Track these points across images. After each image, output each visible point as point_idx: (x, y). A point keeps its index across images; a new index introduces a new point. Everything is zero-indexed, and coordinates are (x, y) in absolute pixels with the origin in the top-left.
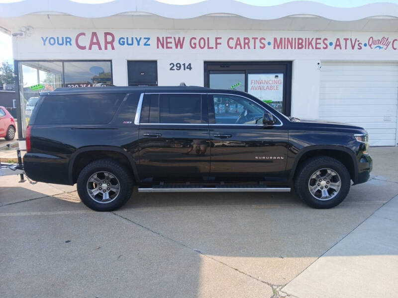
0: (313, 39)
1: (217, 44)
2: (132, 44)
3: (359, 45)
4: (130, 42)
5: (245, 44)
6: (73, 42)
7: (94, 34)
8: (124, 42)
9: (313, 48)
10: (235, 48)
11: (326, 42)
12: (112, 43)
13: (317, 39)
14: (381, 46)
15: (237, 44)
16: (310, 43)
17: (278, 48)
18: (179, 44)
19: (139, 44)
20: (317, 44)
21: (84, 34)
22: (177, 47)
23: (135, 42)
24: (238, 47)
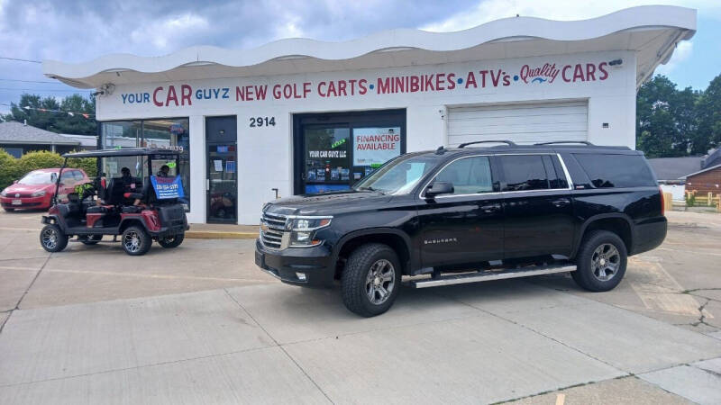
0: (432, 76)
1: (305, 91)
2: (210, 97)
3: (504, 79)
4: (207, 95)
5: (340, 89)
6: (151, 99)
7: (172, 88)
8: (201, 95)
9: (433, 89)
10: (328, 95)
11: (452, 78)
12: (188, 97)
13: (438, 76)
14: (544, 77)
15: (330, 91)
16: (429, 83)
17: (384, 92)
18: (261, 94)
19: (216, 97)
20: (438, 82)
21: (161, 88)
22: (258, 98)
23: (213, 95)
24: (332, 93)
